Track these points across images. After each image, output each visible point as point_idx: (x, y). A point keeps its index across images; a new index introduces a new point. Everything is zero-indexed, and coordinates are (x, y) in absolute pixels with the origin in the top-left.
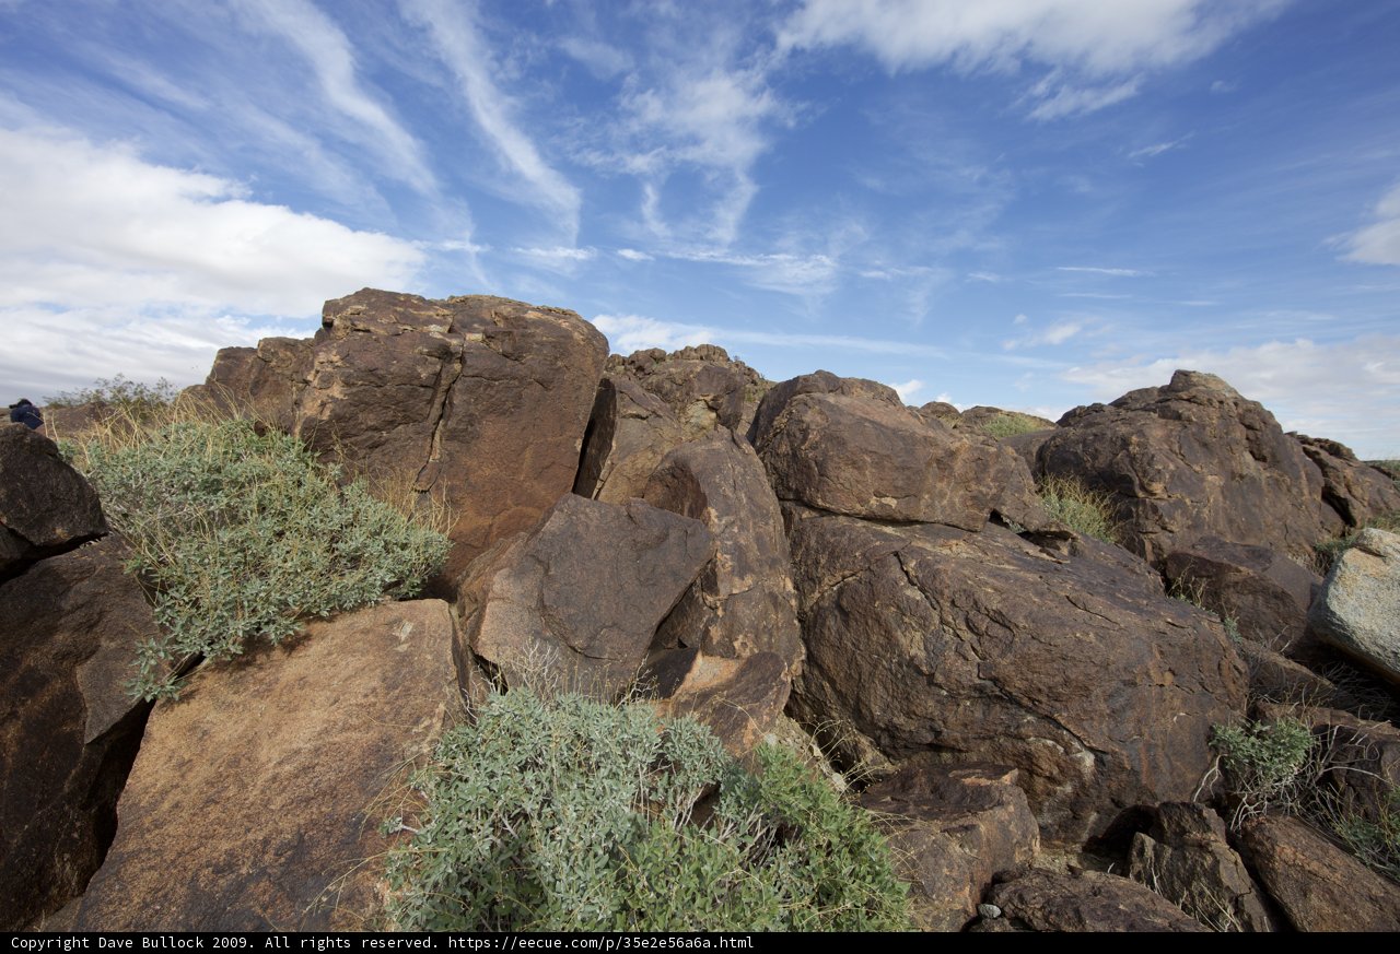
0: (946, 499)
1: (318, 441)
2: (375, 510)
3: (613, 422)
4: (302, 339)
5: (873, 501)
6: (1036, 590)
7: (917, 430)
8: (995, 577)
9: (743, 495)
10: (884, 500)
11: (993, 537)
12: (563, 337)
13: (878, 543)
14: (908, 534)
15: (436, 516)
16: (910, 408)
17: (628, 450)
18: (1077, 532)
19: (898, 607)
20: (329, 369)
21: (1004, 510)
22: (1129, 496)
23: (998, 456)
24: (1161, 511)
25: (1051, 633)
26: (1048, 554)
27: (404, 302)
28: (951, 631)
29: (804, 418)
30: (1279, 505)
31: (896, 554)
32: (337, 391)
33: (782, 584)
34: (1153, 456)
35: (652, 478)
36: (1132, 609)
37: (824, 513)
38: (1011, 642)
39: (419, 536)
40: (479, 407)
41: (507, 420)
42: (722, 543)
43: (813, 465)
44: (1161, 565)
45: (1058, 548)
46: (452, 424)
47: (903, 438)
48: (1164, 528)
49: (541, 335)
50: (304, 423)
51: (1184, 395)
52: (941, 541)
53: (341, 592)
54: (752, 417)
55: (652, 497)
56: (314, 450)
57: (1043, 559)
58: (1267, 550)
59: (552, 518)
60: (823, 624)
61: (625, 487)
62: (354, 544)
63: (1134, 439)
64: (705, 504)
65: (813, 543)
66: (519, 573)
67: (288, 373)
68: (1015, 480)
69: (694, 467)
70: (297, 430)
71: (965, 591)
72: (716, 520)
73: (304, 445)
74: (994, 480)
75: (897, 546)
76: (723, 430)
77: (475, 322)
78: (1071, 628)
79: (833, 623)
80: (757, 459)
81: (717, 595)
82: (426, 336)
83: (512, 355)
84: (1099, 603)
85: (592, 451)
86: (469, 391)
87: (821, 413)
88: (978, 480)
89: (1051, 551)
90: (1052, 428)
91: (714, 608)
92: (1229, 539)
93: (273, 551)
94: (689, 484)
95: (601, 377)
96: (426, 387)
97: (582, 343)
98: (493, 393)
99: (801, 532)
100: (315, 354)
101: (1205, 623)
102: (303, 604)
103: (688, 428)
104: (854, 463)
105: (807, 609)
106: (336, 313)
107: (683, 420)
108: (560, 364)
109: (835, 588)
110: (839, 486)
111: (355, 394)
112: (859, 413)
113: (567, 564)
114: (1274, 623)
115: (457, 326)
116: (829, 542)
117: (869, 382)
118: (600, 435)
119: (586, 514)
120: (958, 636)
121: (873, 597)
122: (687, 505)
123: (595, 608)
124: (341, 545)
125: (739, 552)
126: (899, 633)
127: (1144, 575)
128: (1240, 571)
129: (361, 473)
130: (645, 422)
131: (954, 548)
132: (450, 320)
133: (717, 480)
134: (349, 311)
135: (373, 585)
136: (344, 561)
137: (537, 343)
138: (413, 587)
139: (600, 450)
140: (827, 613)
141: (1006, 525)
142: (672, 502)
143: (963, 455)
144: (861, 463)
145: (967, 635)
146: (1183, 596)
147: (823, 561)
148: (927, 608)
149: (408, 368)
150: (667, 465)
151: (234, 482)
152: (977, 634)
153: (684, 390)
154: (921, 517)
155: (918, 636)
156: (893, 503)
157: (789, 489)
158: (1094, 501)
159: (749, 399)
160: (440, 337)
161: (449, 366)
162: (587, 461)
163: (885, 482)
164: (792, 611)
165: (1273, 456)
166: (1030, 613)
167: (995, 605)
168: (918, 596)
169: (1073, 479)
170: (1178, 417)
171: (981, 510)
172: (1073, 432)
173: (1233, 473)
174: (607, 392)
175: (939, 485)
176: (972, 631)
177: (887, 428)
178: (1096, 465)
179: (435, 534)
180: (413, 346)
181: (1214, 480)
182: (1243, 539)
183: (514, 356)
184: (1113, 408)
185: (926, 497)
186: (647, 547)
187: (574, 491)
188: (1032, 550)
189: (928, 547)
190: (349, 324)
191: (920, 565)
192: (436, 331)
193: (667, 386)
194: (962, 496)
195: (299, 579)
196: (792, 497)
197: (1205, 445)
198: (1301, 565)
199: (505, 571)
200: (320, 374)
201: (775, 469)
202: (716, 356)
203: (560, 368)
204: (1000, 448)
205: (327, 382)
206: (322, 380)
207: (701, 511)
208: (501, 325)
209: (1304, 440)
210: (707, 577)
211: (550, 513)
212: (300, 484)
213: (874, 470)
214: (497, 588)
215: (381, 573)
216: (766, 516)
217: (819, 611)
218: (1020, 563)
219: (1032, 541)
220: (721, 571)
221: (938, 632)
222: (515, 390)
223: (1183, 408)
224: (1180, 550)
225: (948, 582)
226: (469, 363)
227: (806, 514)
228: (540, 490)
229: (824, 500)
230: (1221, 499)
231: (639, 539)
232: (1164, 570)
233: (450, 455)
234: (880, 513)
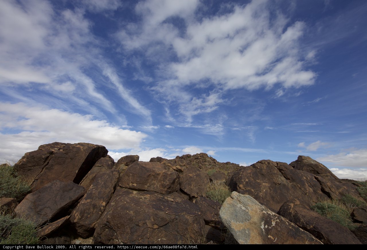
5: (131, 184)
10: (133, 184)
17: (92, 173)
40: (55, 163)
41: (61, 166)
46: (48, 166)
86: (54, 160)
96: (43, 159)
97: (83, 151)
98: (58, 160)
111: (28, 160)
130: (100, 167)
154: (145, 189)
156: (136, 185)
161: (51, 155)
163: (134, 180)
183: (66, 154)
203: (76, 156)
213: (132, 177)
222: (64, 160)
233: (45, 172)
234: (132, 187)
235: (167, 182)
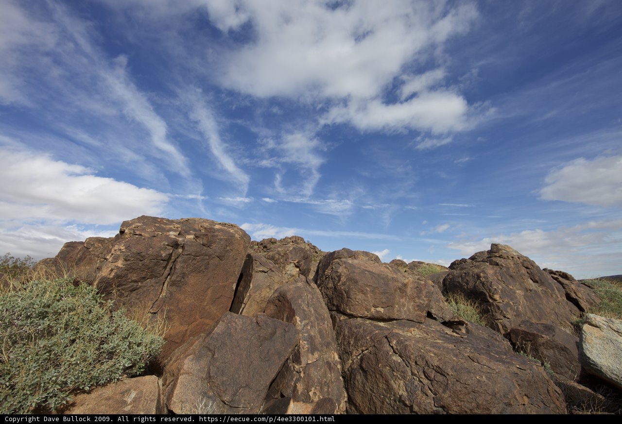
0: (405, 308)
1: (105, 289)
2: (127, 325)
3: (251, 274)
4: (108, 237)
5: (373, 310)
6: (454, 353)
7: (389, 275)
8: (433, 347)
9: (312, 309)
10: (378, 309)
11: (430, 326)
12: (231, 236)
13: (377, 332)
14: (391, 326)
15: (159, 326)
16: (385, 263)
17: (258, 288)
18: (467, 321)
19: (390, 367)
20: (119, 253)
21: (433, 311)
22: (486, 302)
23: (425, 285)
24: (501, 309)
25: (464, 377)
26: (457, 333)
27: (160, 221)
28: (418, 379)
29: (338, 271)
30: (550, 303)
31: (386, 337)
32: (120, 264)
33: (333, 356)
34: (491, 282)
35: (269, 302)
36: (499, 361)
37: (350, 316)
38: (447, 384)
39: (147, 339)
40: (188, 269)
41: (201, 275)
42: (303, 335)
43: (344, 293)
44: (508, 336)
45: (461, 330)
46: (174, 278)
47: (383, 279)
48: (505, 317)
49: (221, 236)
50: (100, 279)
51: (497, 254)
52: (406, 329)
53: (99, 374)
54: (316, 269)
55: (268, 312)
56: (102, 293)
57: (454, 336)
58: (552, 326)
59: (218, 326)
60: (355, 379)
61: (256, 307)
62: (112, 345)
63: (482, 275)
64: (294, 315)
65: (346, 333)
66: (198, 358)
67: (97, 254)
68: (435, 296)
69: (289, 296)
70: (95, 283)
71: (421, 356)
72: (299, 323)
73: (97, 291)
74: (426, 297)
75: (386, 333)
76: (302, 277)
77: (191, 230)
78: (474, 374)
79: (359, 377)
80: (318, 290)
81: (300, 364)
82: (167, 236)
83: (206, 244)
84: (484, 359)
85: (240, 289)
86: (184, 262)
87: (346, 268)
88: (419, 297)
89: (457, 331)
90: (447, 270)
91: (298, 372)
92: (534, 321)
93: (67, 351)
94: (287, 304)
95: (246, 254)
96: (164, 260)
97: (239, 239)
98: (195, 262)
99: (340, 327)
100: (113, 246)
101: (535, 367)
102: (76, 383)
103: (286, 276)
104: (362, 291)
105: (346, 370)
106: (127, 227)
107: (284, 272)
108: (228, 248)
109: (359, 357)
110: (356, 303)
111: (128, 265)
112: (363, 267)
113: (224, 351)
114: (566, 364)
115: (183, 232)
116: (354, 332)
117: (366, 252)
118: (245, 281)
119: (236, 323)
120: (421, 382)
121: (378, 361)
122: (285, 315)
123: (237, 376)
124: (105, 346)
125: (311, 340)
126: (392, 382)
127: (501, 342)
128: (543, 337)
129: (124, 304)
130: (266, 274)
131: (413, 333)
132: (180, 229)
133: (300, 302)
134: (134, 226)
135: (118, 369)
136: (105, 355)
137: (219, 239)
138: (140, 369)
139: (244, 288)
140: (356, 371)
141: (435, 319)
142: (278, 315)
143: (410, 286)
144: (365, 291)
145: (426, 381)
146: (522, 352)
147: (352, 342)
148: (404, 367)
149: (157, 252)
150: (276, 295)
151: (56, 313)
152: (430, 380)
153: (284, 258)
154: (396, 317)
155: (402, 382)
156: (382, 310)
157: (334, 305)
158: (471, 304)
159: (315, 260)
160: (174, 237)
161: (176, 250)
162: (238, 294)
163: (377, 300)
164: (339, 372)
165: (541, 280)
166: (453, 367)
167: (436, 363)
168: (399, 360)
169: (460, 294)
170: (497, 264)
171: (422, 312)
172: (456, 272)
173: (526, 289)
174: (249, 261)
175: (401, 300)
176: (428, 379)
177: (375, 274)
178: (469, 287)
179: (157, 337)
180: (160, 242)
181: (519, 293)
182: (540, 321)
183: (207, 245)
184: (470, 260)
185: (397, 306)
186: (265, 339)
187: (230, 310)
188: (449, 331)
189: (401, 332)
190: (132, 232)
191: (398, 342)
192: (172, 234)
193: (277, 256)
194: (413, 305)
195: (77, 368)
196: (335, 309)
197: (511, 276)
198: (569, 332)
199: (191, 357)
200: (113, 255)
201: (327, 295)
202: (299, 241)
203: (228, 250)
204: (425, 282)
205: (116, 259)
206: (114, 258)
207: (292, 318)
208: (203, 231)
209: (551, 272)
210: (295, 354)
211: (218, 322)
212: (90, 312)
213: (371, 295)
214: (185, 367)
215: (124, 361)
216: (323, 320)
217: (352, 370)
218: (444, 339)
219: (448, 327)
220: (302, 351)
221: (411, 380)
222: (206, 261)
223: (498, 260)
224: (514, 328)
225: (412, 351)
226: (186, 249)
227: (342, 318)
228: (214, 310)
229: (350, 310)
230: (525, 301)
231: (261, 335)
232: (510, 338)
233: (171, 293)
234: (376, 315)
235: (425, 299)
